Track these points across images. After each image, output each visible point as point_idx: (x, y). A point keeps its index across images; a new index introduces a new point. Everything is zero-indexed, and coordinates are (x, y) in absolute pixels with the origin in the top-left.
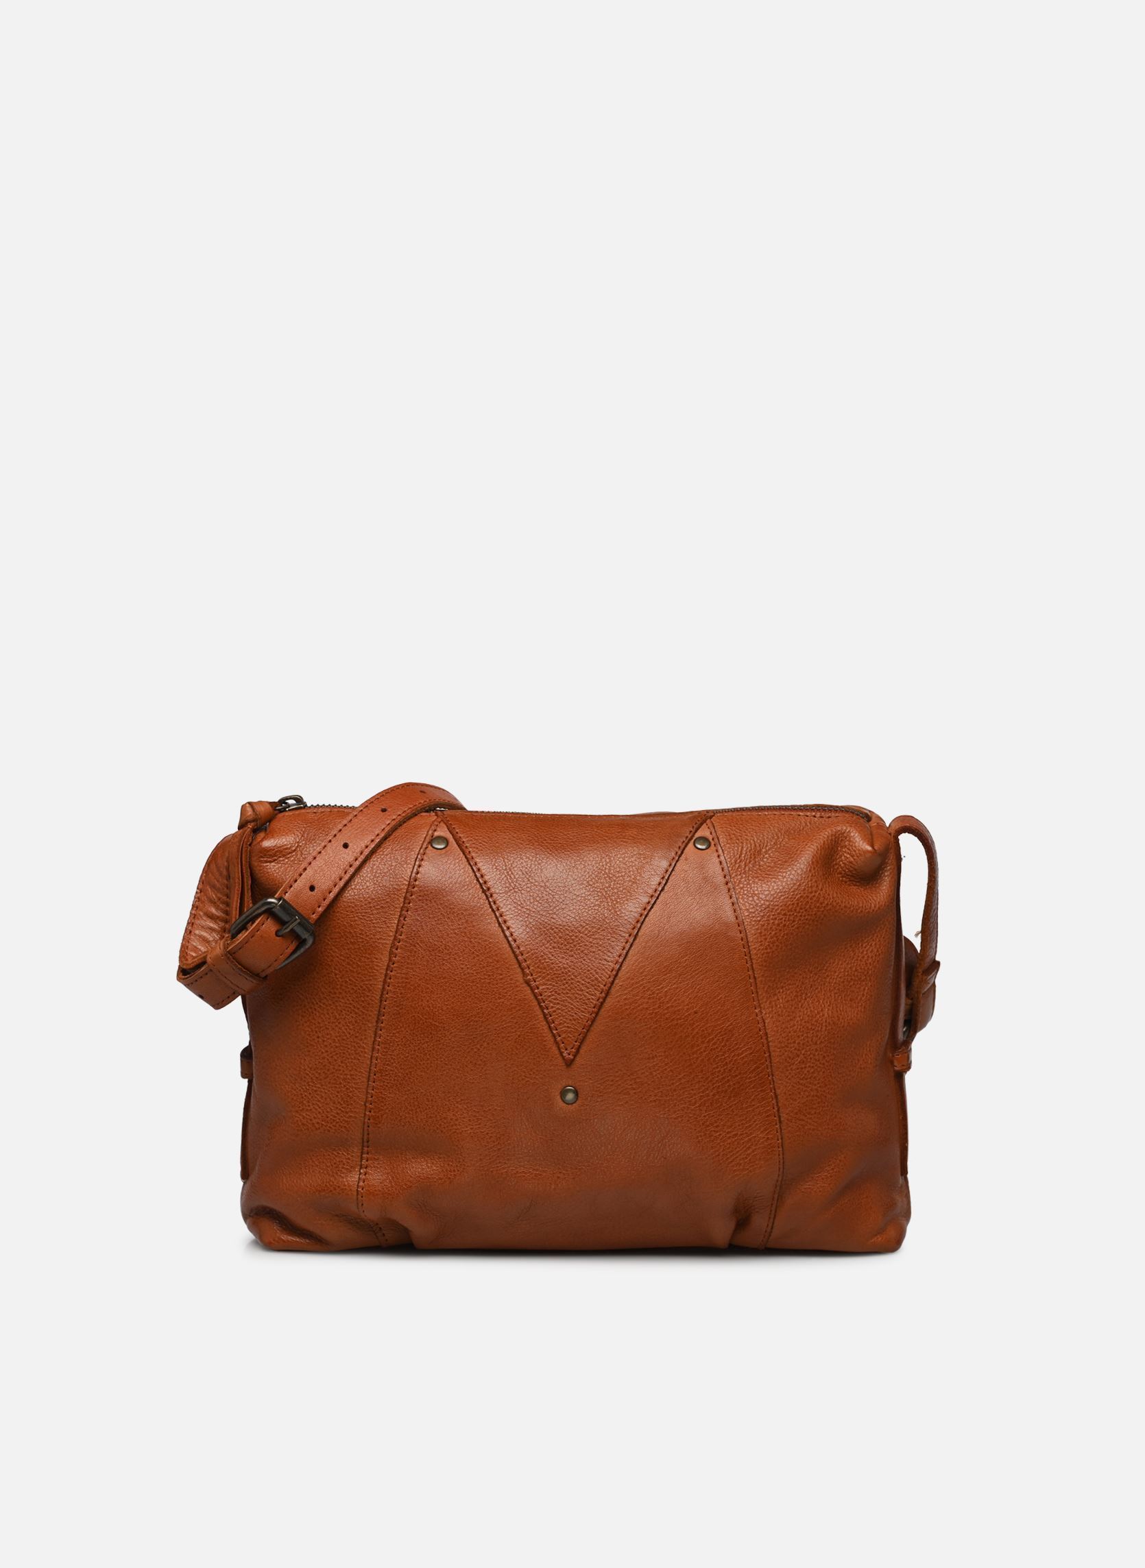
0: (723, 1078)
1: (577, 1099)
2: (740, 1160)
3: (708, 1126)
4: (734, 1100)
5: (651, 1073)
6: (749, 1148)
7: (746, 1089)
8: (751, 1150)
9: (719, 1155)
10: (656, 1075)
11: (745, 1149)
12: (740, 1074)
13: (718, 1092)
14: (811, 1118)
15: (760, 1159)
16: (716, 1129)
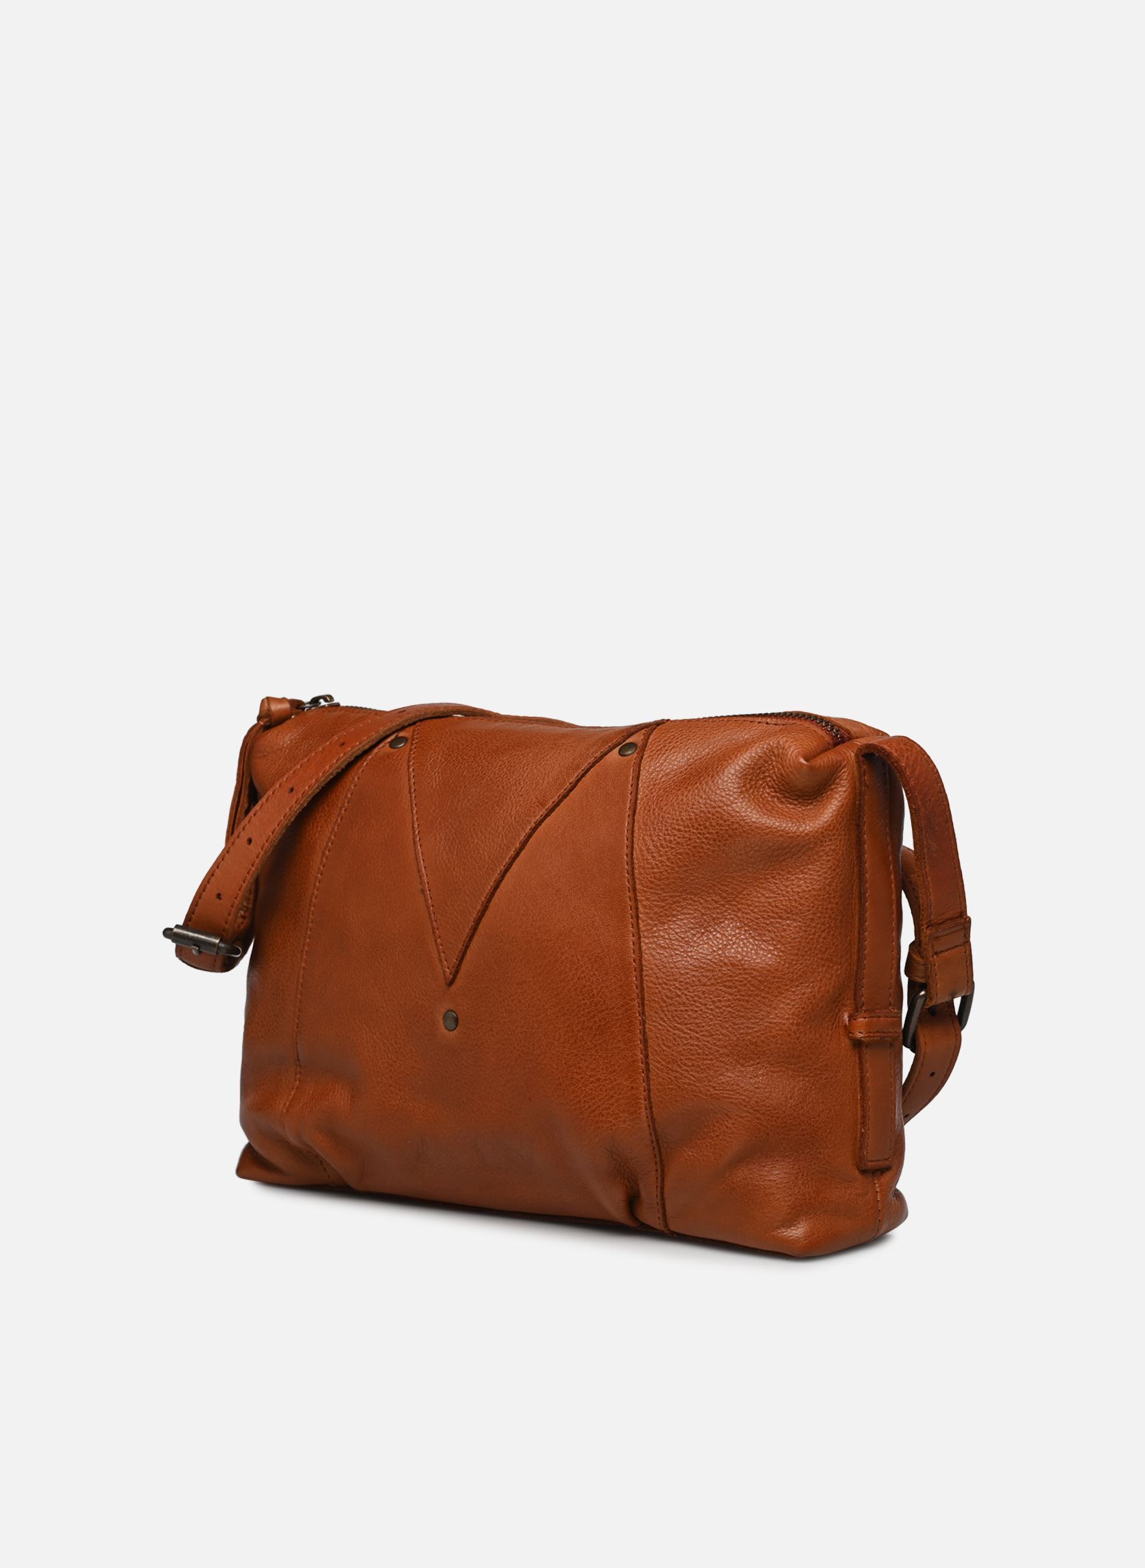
0: (589, 1012)
1: (457, 1026)
2: (603, 1110)
3: (571, 1066)
4: (599, 1039)
5: (520, 1002)
6: (612, 1097)
7: (611, 1027)
8: (614, 1100)
9: (580, 1101)
10: (524, 1003)
11: (607, 1097)
12: (607, 1009)
13: (582, 1029)
14: (687, 1071)
15: (624, 1111)
16: (579, 1071)
